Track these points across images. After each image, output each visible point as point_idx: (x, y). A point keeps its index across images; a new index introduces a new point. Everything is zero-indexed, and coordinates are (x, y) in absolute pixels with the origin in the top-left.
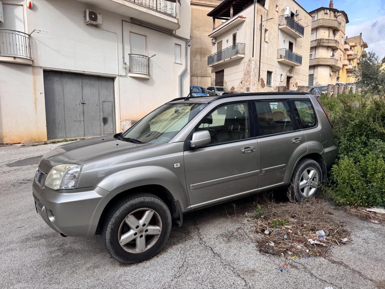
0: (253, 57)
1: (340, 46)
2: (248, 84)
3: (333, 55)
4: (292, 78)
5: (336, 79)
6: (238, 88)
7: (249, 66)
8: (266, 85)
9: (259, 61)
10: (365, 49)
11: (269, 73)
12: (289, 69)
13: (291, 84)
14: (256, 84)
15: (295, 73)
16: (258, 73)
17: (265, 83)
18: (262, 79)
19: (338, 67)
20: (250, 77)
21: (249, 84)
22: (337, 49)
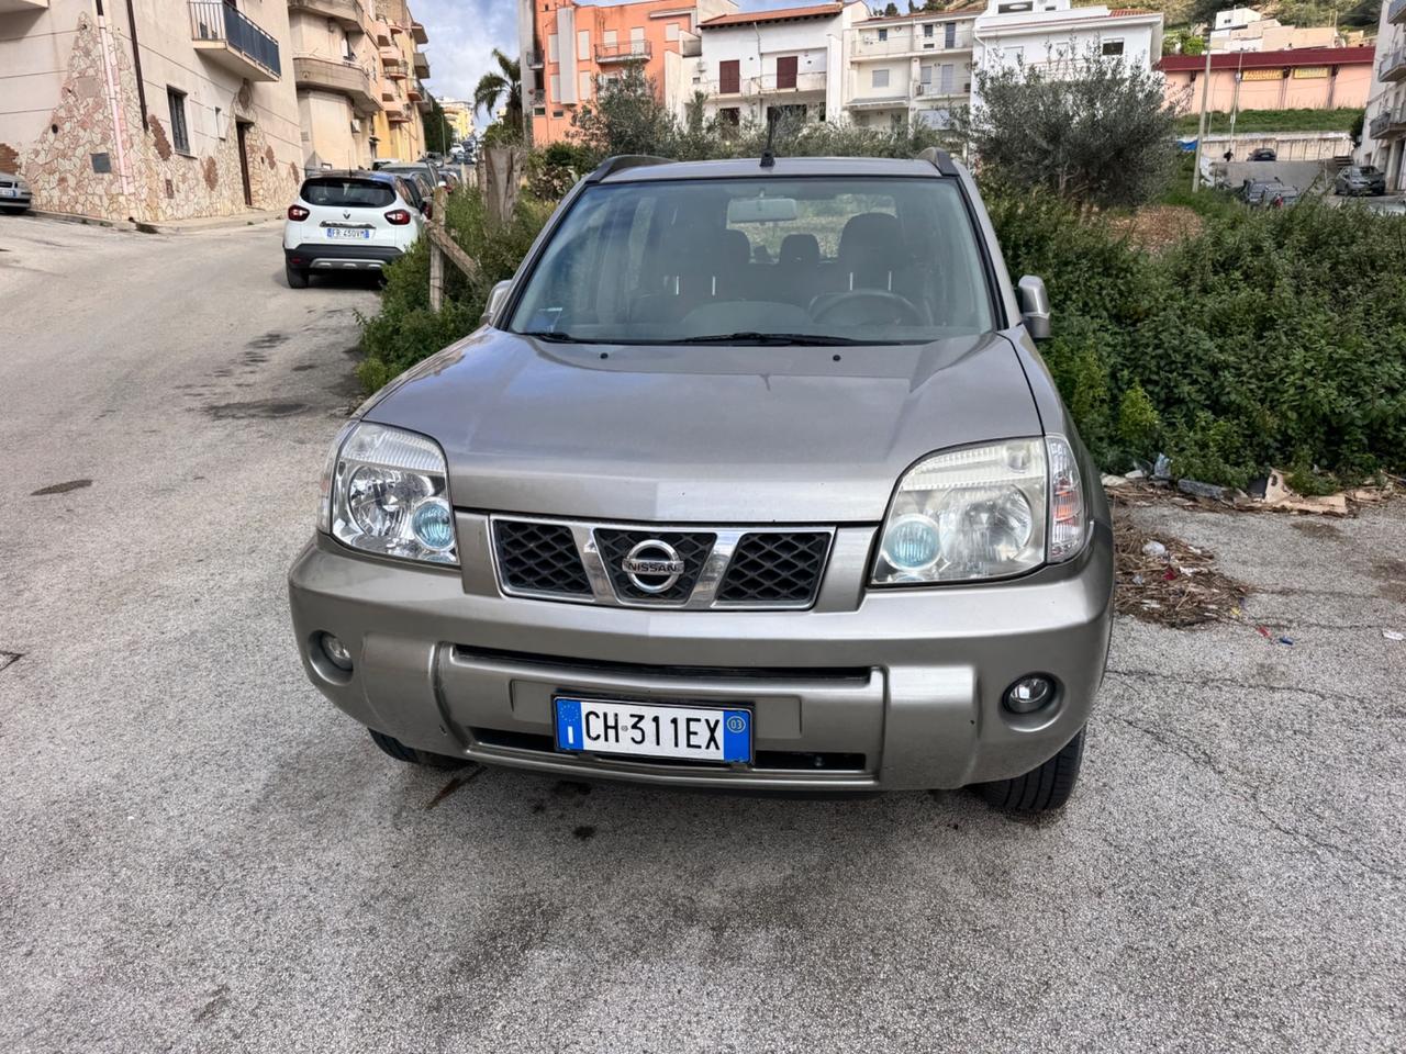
0: (100, 12)
1: (366, 25)
2: (97, 138)
3: (351, 56)
4: (252, 129)
5: (368, 145)
6: (37, 153)
7: (87, 53)
8: (173, 149)
9: (129, 36)
10: (421, 48)
11: (176, 97)
12: (236, 89)
13: (253, 151)
14: (136, 140)
15: (259, 110)
16: (137, 93)
17: (170, 137)
18: (155, 121)
19: (374, 102)
20: (100, 105)
21: (104, 140)
22: (360, 33)
